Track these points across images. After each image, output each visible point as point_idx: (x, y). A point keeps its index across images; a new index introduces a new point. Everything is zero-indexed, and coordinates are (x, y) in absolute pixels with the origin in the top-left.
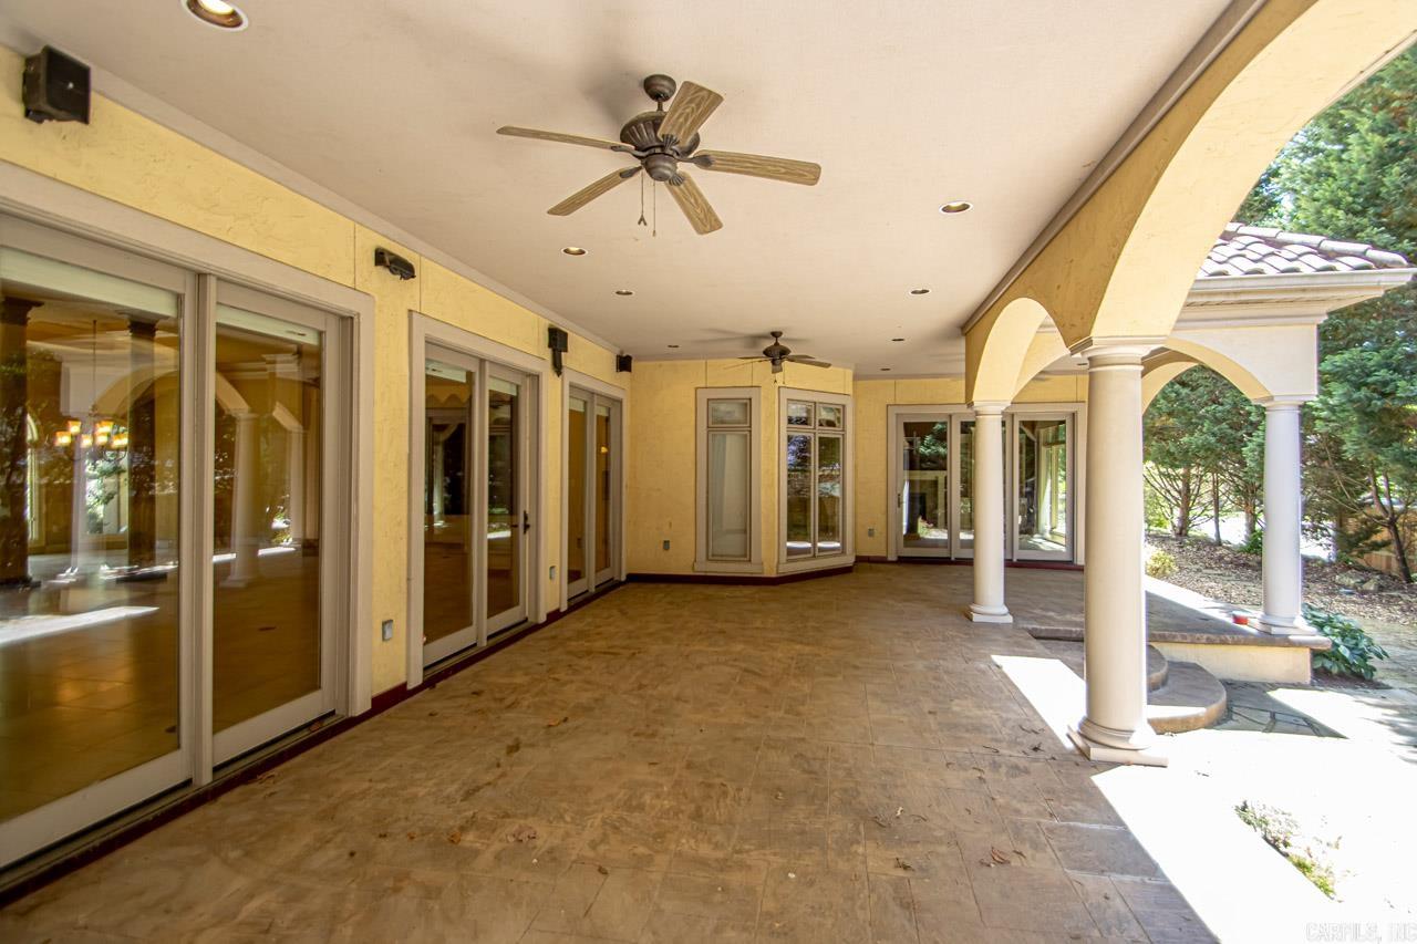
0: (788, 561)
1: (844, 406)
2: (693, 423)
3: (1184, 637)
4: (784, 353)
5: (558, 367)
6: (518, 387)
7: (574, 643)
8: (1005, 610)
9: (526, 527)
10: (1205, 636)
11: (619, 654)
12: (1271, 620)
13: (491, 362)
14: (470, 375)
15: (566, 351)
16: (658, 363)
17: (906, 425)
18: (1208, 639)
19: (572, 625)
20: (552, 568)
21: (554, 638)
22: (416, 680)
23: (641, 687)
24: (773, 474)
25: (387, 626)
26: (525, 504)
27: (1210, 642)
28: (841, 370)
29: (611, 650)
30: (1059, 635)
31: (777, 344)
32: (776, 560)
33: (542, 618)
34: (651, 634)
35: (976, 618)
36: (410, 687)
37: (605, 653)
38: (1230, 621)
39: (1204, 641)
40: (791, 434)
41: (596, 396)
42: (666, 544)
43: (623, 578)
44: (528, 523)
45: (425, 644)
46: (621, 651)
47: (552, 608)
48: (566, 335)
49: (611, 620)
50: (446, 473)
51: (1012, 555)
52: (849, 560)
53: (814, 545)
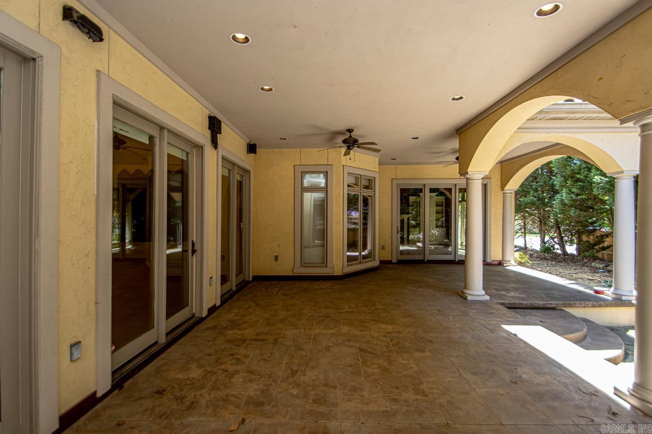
0: (348, 265)
1: (374, 178)
2: (293, 186)
3: (581, 304)
4: (355, 141)
5: (215, 143)
6: (187, 154)
7: (230, 332)
8: (483, 292)
9: (194, 251)
10: (591, 303)
11: (266, 340)
12: (618, 292)
13: (169, 131)
14: (151, 138)
15: (221, 134)
16: (271, 150)
17: (401, 189)
18: (592, 304)
19: (226, 316)
20: (211, 278)
21: (215, 327)
22: (104, 386)
23: (294, 373)
24: (340, 216)
25: (74, 349)
26: (193, 236)
27: (594, 306)
28: (373, 158)
29: (259, 337)
30: (516, 306)
31: (350, 136)
32: (342, 265)
33: (205, 313)
34: (282, 321)
35: (469, 298)
36: (99, 395)
37: (256, 340)
38: (592, 292)
39: (590, 306)
40: (349, 192)
41: (236, 167)
42: (276, 258)
43: (251, 279)
44: (195, 248)
45: (113, 352)
46: (267, 337)
47: (211, 305)
48: (220, 122)
49: (251, 310)
50: (134, 217)
51: (455, 258)
52: (376, 263)
53: (360, 254)
